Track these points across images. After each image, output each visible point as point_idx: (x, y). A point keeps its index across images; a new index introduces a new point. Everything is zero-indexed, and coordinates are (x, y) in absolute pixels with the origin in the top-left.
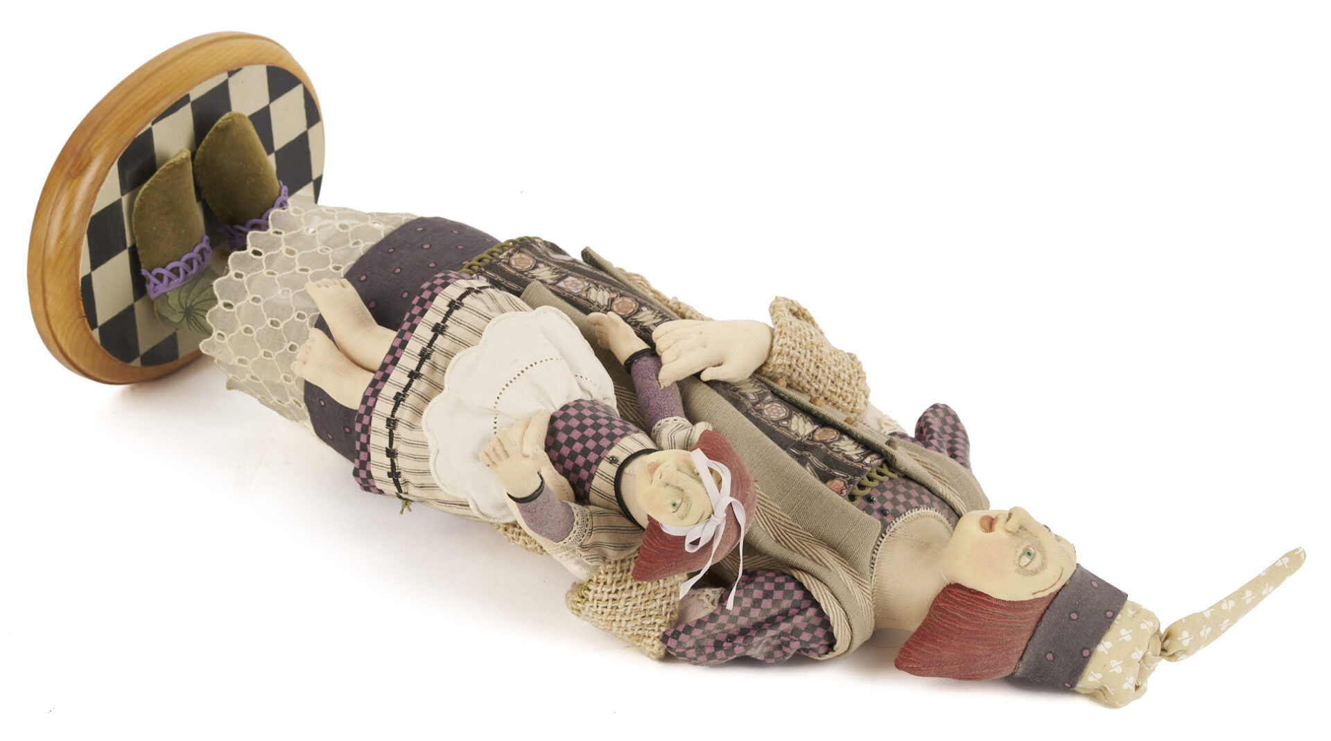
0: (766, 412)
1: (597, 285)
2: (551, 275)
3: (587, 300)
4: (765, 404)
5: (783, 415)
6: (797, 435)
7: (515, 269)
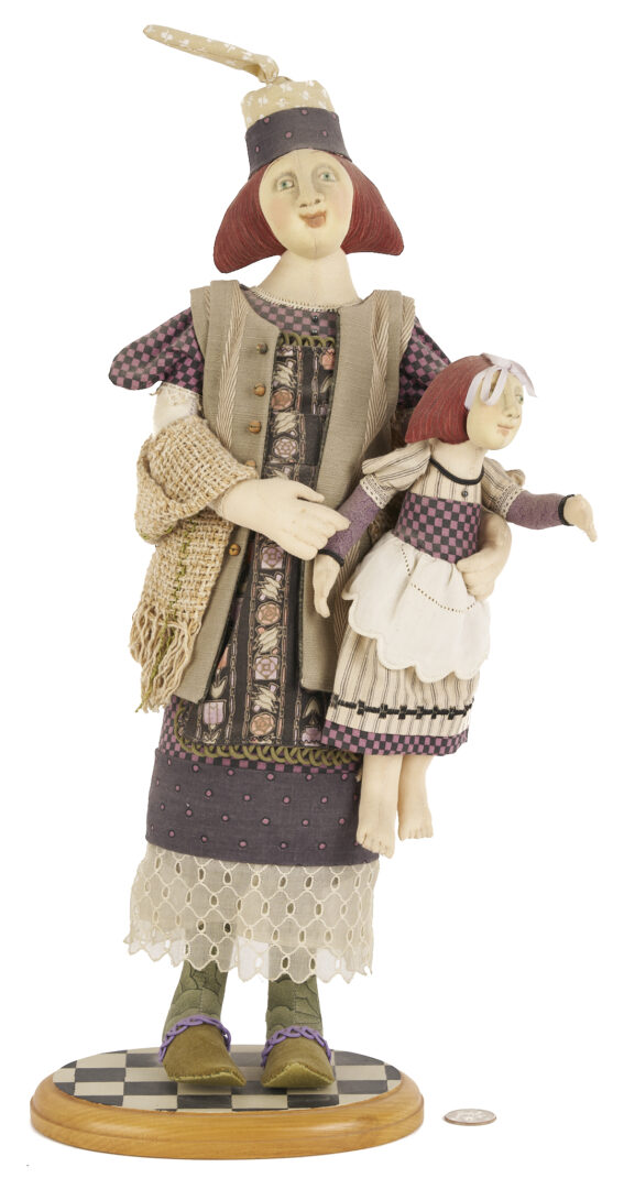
0: (293, 452)
1: (255, 652)
2: (263, 693)
3: (280, 645)
4: (285, 459)
5: (284, 440)
6: (297, 418)
7: (276, 723)
